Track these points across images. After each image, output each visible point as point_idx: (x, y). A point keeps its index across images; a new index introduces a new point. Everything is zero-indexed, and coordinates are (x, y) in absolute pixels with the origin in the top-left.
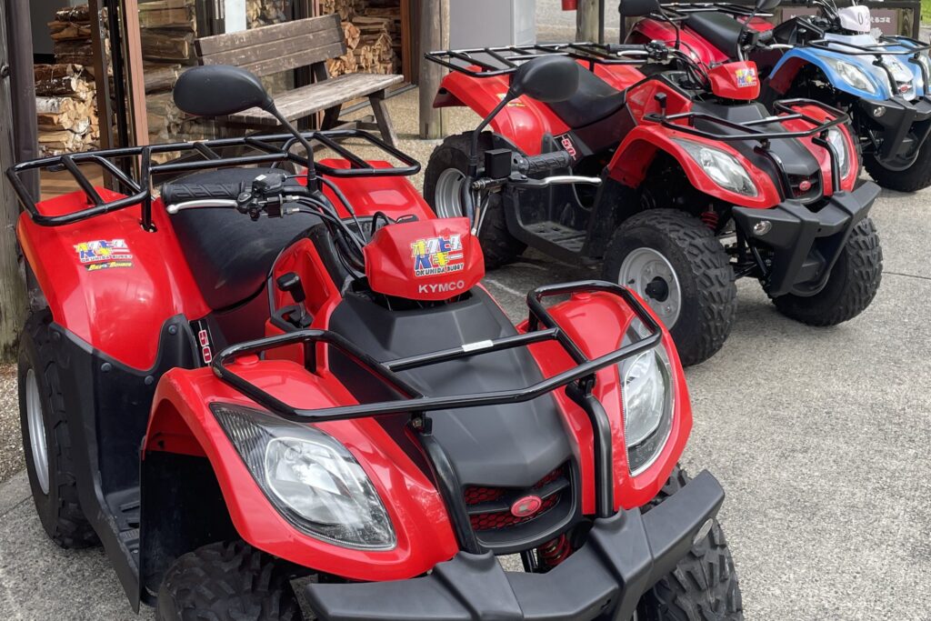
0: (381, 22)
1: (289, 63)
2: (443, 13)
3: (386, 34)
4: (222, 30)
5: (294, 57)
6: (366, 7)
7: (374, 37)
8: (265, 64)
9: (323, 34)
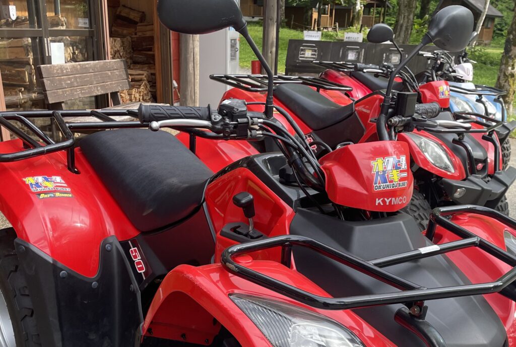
0: (143, 74)
1: (98, 90)
2: (195, 61)
3: (146, 82)
4: (50, 63)
5: (101, 86)
6: (131, 64)
7: (138, 83)
8: (83, 89)
9: (117, 72)
